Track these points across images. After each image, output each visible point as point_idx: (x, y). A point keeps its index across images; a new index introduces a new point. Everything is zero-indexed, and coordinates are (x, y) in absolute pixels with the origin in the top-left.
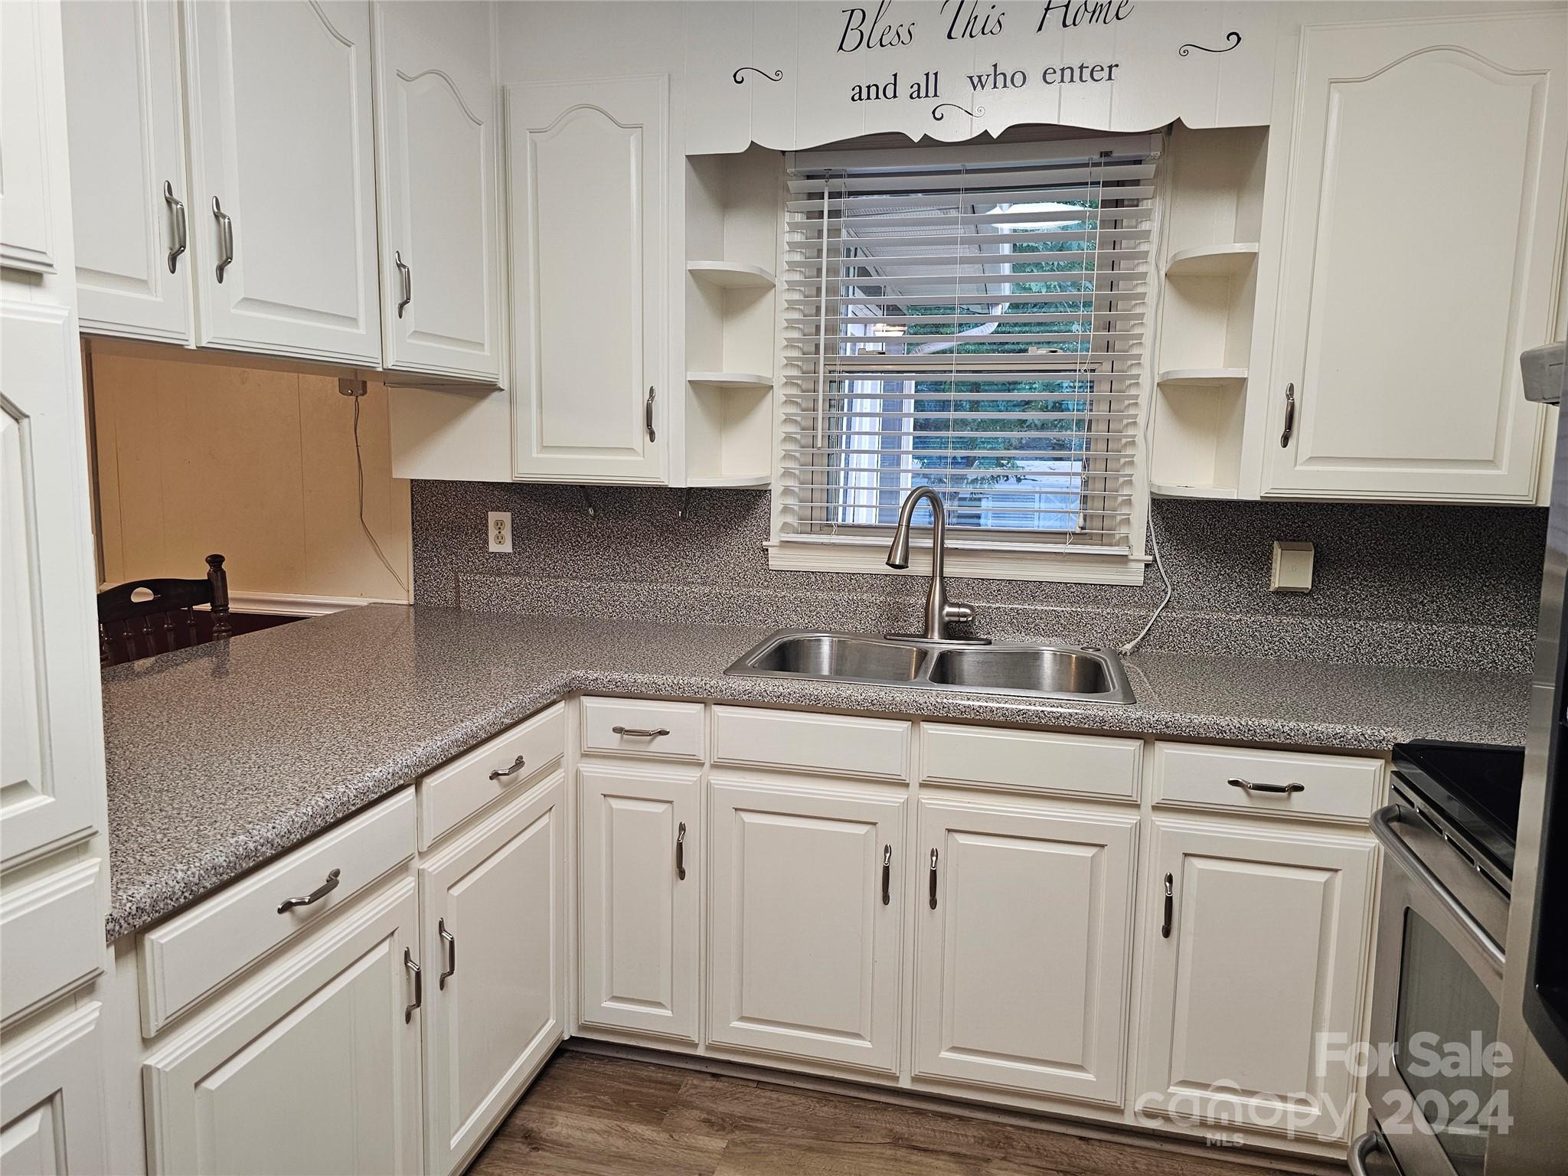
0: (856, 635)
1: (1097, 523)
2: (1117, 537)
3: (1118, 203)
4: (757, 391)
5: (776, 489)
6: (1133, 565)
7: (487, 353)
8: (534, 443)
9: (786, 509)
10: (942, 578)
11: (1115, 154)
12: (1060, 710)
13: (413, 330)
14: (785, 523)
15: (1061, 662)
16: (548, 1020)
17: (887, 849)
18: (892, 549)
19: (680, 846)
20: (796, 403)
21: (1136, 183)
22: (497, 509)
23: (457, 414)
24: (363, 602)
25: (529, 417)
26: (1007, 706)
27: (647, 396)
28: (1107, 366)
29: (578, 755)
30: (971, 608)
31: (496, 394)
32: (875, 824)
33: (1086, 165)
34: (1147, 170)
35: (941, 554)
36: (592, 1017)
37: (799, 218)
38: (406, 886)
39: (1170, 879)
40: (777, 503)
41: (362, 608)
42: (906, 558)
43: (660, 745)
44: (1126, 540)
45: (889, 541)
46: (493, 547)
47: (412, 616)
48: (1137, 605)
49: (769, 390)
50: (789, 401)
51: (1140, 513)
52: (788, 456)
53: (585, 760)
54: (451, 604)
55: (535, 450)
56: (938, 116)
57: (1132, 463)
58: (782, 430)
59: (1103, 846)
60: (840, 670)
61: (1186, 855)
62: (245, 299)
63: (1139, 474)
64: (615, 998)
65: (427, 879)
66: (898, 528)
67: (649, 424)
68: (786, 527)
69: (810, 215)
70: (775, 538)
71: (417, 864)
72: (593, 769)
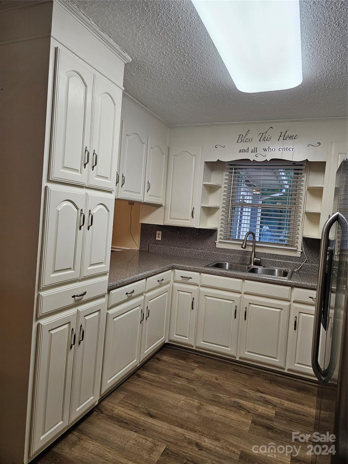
0: (235, 263)
1: (291, 242)
2: (295, 246)
3: (298, 174)
4: (216, 209)
5: (219, 230)
6: (298, 252)
7: (161, 199)
8: (169, 218)
9: (221, 235)
10: (254, 252)
11: (296, 164)
12: (274, 279)
13: (149, 194)
14: (220, 237)
15: (280, 272)
16: (163, 337)
17: (236, 306)
18: (242, 245)
19: (193, 302)
20: (224, 212)
21: (302, 170)
22: (159, 231)
23: (154, 211)
24: (129, 249)
25: (168, 212)
26: (263, 277)
27: (192, 209)
28: (294, 208)
29: (173, 282)
30: (261, 259)
31: (162, 207)
32: (234, 301)
33: (290, 166)
34: (303, 167)
35: (255, 247)
36: (172, 338)
37: (228, 173)
38: (142, 297)
39: (296, 317)
40: (219, 233)
41: (128, 250)
42: (245, 246)
43: (190, 280)
44: (297, 246)
45: (242, 243)
46: (157, 239)
47: (138, 252)
48: (299, 261)
49: (218, 209)
50: (223, 211)
51: (300, 241)
52: (222, 223)
53: (174, 283)
54: (147, 250)
55: (169, 219)
56: (257, 156)
57: (299, 229)
58: (221, 217)
59: (282, 309)
60: (230, 268)
61: (300, 312)
62: (125, 190)
63: (300, 232)
64: (177, 335)
65: (146, 297)
66: (244, 240)
67: (192, 215)
68: (220, 238)
69: (230, 173)
70: (218, 241)
71: (144, 294)
72: (176, 285)
